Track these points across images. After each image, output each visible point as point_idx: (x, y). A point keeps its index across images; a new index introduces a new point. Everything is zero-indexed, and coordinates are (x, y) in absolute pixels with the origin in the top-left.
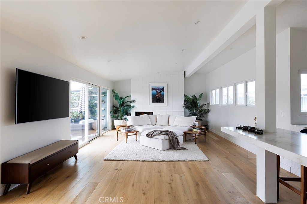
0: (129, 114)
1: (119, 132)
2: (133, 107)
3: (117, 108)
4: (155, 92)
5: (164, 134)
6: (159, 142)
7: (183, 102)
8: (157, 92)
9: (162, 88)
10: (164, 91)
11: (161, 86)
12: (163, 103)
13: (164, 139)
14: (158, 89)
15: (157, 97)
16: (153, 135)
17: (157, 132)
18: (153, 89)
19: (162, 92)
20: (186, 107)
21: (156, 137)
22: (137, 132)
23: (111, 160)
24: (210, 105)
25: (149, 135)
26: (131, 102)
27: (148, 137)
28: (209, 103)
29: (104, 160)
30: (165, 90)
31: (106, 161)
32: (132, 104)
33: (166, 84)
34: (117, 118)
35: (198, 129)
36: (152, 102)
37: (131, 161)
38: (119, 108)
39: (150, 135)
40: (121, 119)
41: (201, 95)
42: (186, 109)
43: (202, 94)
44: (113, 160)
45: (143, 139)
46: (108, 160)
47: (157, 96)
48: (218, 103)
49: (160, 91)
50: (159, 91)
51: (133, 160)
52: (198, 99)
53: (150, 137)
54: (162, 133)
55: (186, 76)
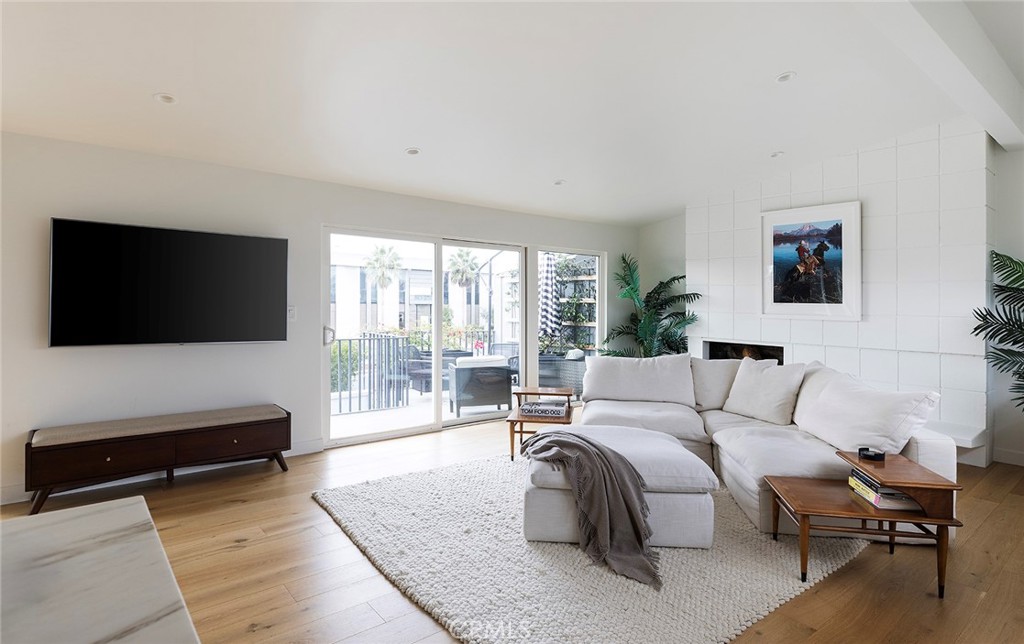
2: (695, 319)
4: (789, 250)
8: (801, 250)
9: (828, 227)
10: (838, 244)
11: (821, 218)
14: (809, 237)
15: (799, 275)
18: (779, 239)
19: (827, 248)
26: (685, 298)
32: (690, 308)
33: (855, 205)
35: (871, 486)
47: (801, 269)
49: (815, 246)
50: (810, 247)
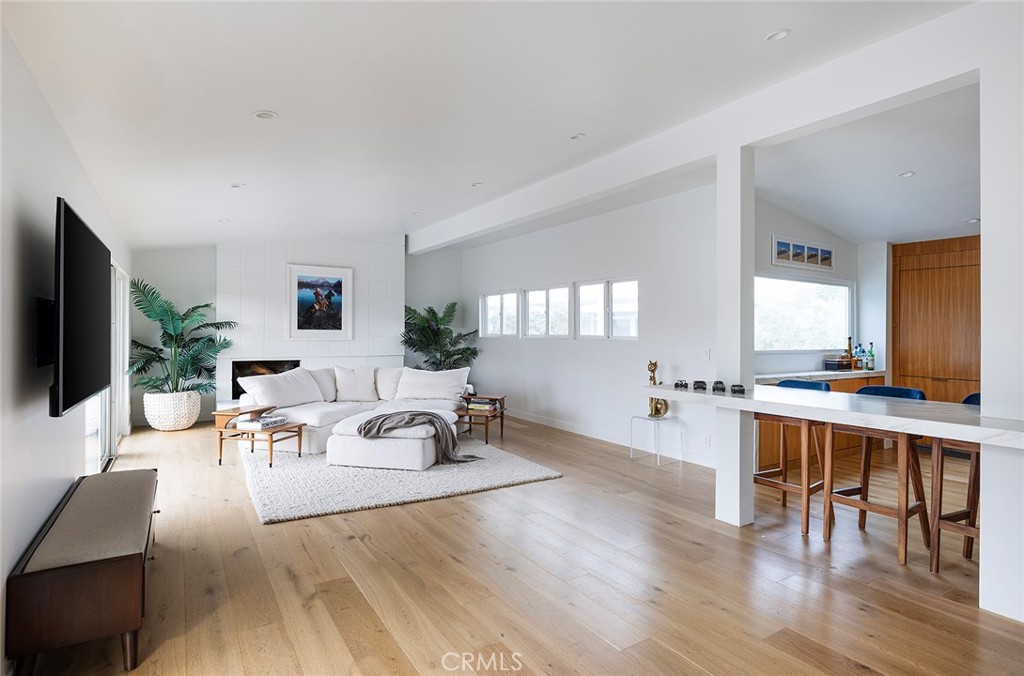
0: (207, 370)
1: (227, 433)
2: (226, 344)
3: (154, 350)
4: (309, 293)
5: (424, 423)
6: (409, 448)
7: (403, 329)
8: (317, 294)
9: (334, 282)
10: (340, 292)
11: (330, 275)
12: (339, 331)
13: (425, 436)
14: (322, 286)
15: (316, 311)
16: (385, 427)
17: (397, 419)
18: (302, 285)
19: (333, 295)
20: (409, 342)
21: (395, 433)
22: (300, 427)
23: (291, 520)
24: (480, 336)
25: (370, 430)
26: (218, 326)
27: (365, 436)
28: (477, 331)
29: (266, 523)
30: (346, 289)
31: (275, 525)
32: (221, 335)
33: (350, 272)
34: (157, 387)
35: (486, 403)
36: (300, 327)
37: (363, 509)
38: (161, 350)
39: (372, 430)
40: (176, 389)
41: (451, 309)
42: (408, 350)
43: (454, 305)
44: (299, 519)
45: (345, 446)
46: (283, 521)
47: (317, 307)
48: (507, 332)
49: (326, 293)
50: (324, 293)
51: (367, 506)
52: (442, 319)
53: (372, 437)
54: (413, 419)
55: (411, 251)
